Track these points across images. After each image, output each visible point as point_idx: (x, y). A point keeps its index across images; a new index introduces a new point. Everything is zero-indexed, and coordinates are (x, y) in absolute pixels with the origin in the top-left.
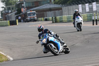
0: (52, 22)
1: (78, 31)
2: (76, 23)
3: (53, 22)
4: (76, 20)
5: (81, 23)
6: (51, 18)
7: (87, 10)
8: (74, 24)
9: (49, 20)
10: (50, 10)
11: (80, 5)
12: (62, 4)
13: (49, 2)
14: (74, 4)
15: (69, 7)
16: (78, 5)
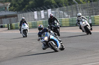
0: (7, 29)
1: (24, 37)
2: (22, 30)
3: (9, 29)
4: (23, 27)
5: (27, 30)
6: (6, 25)
7: (43, 16)
8: (20, 30)
9: (4, 27)
10: (6, 17)
11: (35, 12)
12: (18, 11)
13: (4, 9)
14: (29, 11)
15: (25, 14)
16: (33, 11)
